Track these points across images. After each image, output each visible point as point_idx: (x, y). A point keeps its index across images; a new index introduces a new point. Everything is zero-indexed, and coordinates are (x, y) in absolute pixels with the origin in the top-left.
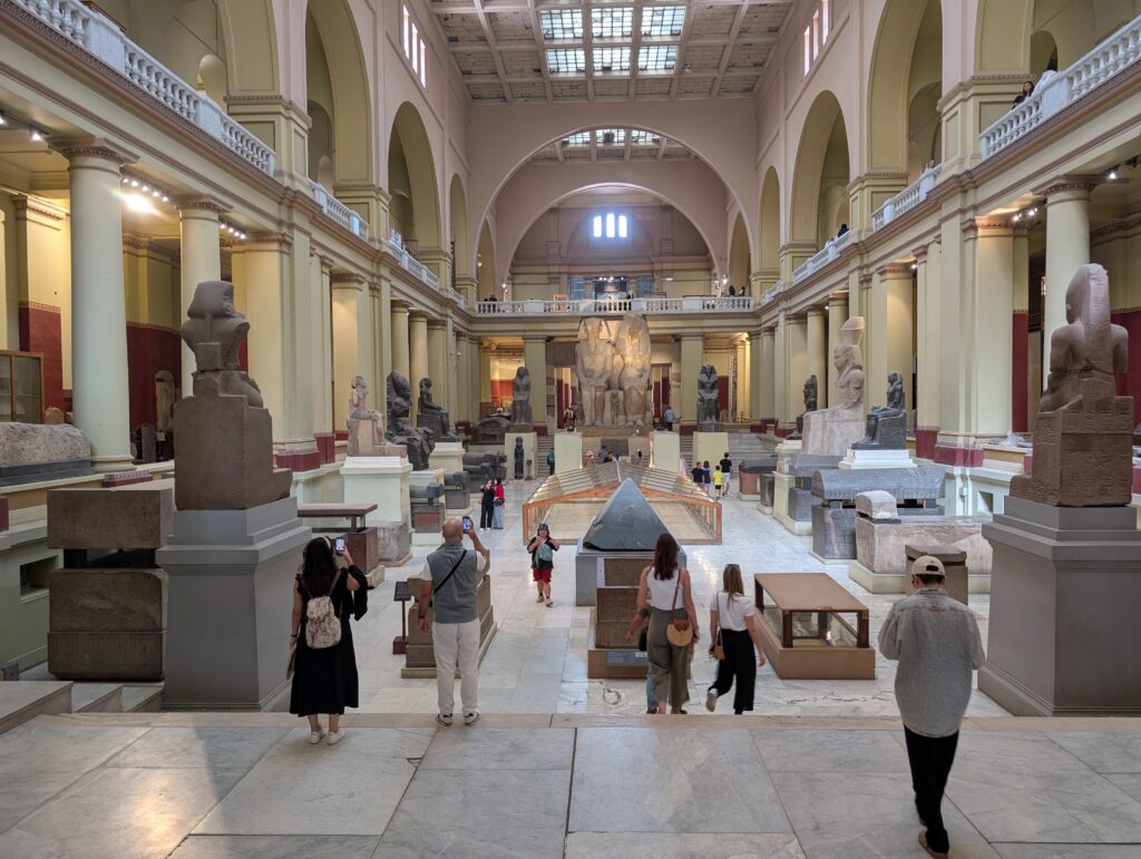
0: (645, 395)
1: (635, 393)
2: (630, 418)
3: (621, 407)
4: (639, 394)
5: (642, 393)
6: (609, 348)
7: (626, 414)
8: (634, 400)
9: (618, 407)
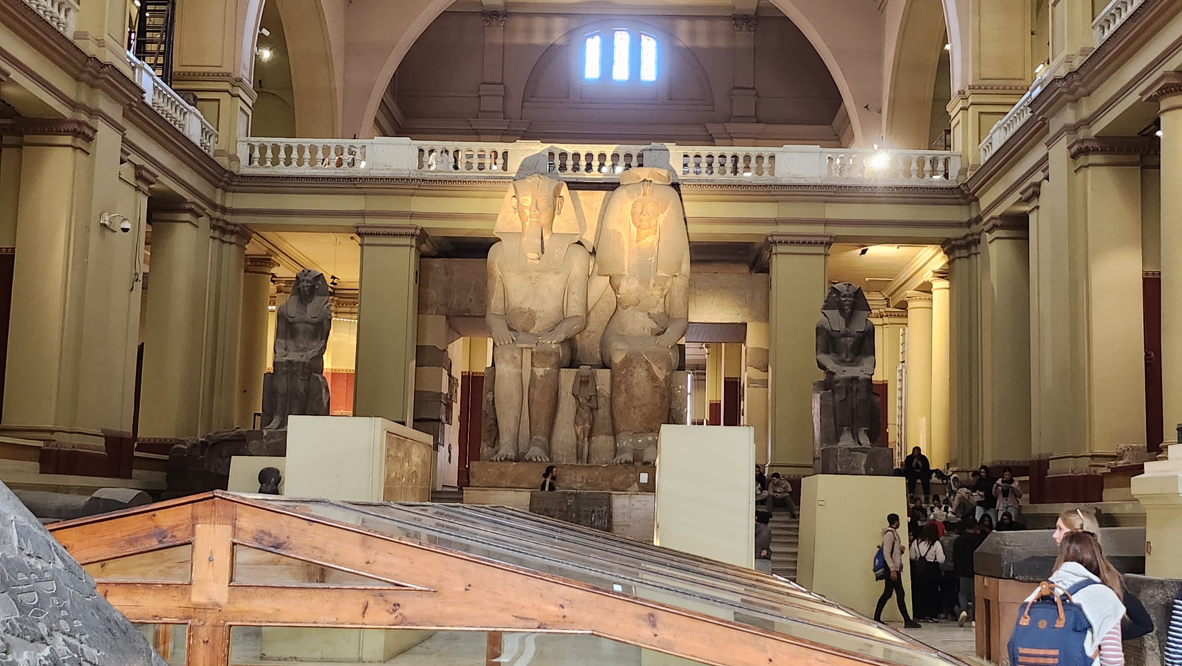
0: (668, 380)
1: (640, 374)
2: (626, 441)
3: (603, 412)
4: (653, 378)
5: (661, 375)
6: (579, 258)
7: (615, 433)
8: (637, 391)
9: (593, 410)
